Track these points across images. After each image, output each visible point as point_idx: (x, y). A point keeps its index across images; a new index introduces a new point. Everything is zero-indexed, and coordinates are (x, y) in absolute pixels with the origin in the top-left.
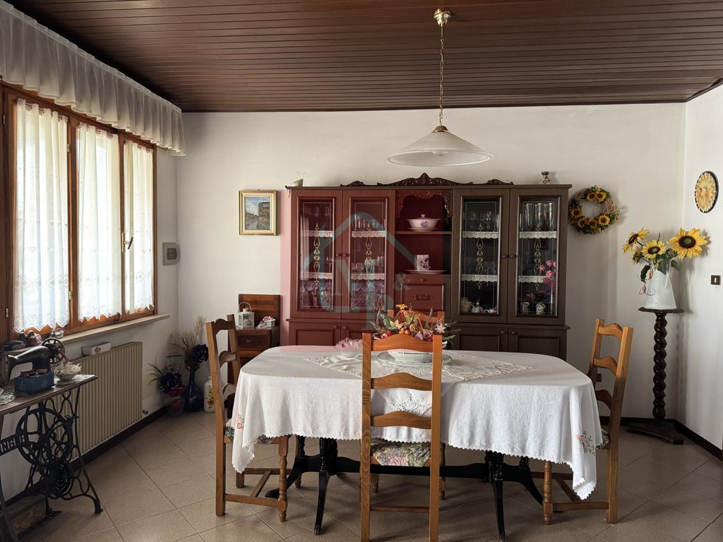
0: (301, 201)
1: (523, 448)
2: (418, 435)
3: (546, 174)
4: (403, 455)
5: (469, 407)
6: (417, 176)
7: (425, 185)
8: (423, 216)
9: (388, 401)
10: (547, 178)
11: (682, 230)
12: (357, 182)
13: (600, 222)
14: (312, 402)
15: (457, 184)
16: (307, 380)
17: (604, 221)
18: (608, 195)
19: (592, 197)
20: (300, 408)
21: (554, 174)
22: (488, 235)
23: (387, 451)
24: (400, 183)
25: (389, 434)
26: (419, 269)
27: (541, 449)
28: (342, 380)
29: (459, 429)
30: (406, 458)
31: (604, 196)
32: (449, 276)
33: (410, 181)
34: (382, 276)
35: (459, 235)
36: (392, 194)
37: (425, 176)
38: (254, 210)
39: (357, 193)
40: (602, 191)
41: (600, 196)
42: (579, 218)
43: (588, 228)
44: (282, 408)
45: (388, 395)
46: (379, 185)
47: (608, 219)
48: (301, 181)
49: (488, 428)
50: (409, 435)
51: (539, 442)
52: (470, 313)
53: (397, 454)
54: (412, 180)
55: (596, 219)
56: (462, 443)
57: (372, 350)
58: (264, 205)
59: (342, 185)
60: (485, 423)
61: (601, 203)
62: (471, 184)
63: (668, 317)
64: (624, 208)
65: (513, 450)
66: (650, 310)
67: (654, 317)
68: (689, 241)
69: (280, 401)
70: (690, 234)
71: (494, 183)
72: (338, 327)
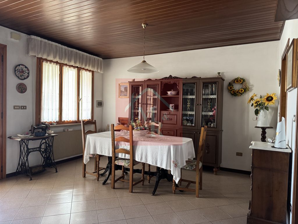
0: (132, 86)
1: (156, 163)
2: (128, 156)
3: (219, 73)
4: (123, 162)
5: (141, 149)
6: (168, 76)
7: (171, 79)
8: (172, 90)
9: (120, 146)
10: (219, 75)
11: (267, 94)
12: (149, 79)
14: (101, 144)
15: (181, 78)
17: (242, 91)
18: (242, 79)
19: (237, 81)
20: (98, 146)
21: (223, 73)
22: (191, 97)
23: (120, 161)
24: (163, 79)
25: (120, 155)
26: (171, 109)
27: (161, 164)
28: (108, 139)
29: (138, 155)
30: (124, 163)
32: (178, 112)
33: (166, 78)
34: (156, 112)
36: (160, 83)
37: (171, 76)
38: (123, 89)
39: (149, 83)
41: (241, 81)
42: (232, 90)
43: (235, 94)
44: (94, 145)
45: (120, 143)
46: (156, 80)
48: (134, 79)
49: (146, 155)
50: (125, 156)
51: (161, 162)
54: (166, 77)
55: (239, 90)
56: (139, 160)
59: (144, 80)
60: (145, 154)
61: (241, 84)
62: (186, 78)
64: (252, 85)
65: (153, 163)
70: (271, 96)
71: (194, 78)
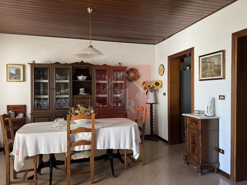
0: (35, 69)
1: (119, 146)
2: (87, 147)
3: (120, 63)
4: (82, 155)
5: (103, 136)
6: (80, 62)
7: (82, 65)
8: (82, 75)
9: (76, 137)
10: (120, 64)
11: (156, 81)
12: (58, 62)
13: (135, 78)
14: (47, 141)
15: (93, 65)
16: (45, 133)
17: (136, 78)
18: (137, 71)
19: (133, 71)
20: (43, 144)
21: (122, 63)
22: (104, 82)
23: (76, 154)
24: (74, 64)
25: (77, 148)
26: (81, 93)
27: (125, 146)
28: (59, 132)
29: (100, 143)
30: (83, 156)
31: (136, 71)
32: (91, 95)
33: (77, 63)
34: (68, 96)
35: (95, 81)
36: (71, 67)
37: (82, 61)
38: (14, 72)
39: (58, 67)
40: (135, 69)
41: (135, 71)
42: (129, 77)
43: (131, 80)
44: (35, 145)
45: (76, 135)
46: (66, 64)
47: (137, 77)
48: (34, 61)
49: (109, 141)
50: (84, 148)
51: (124, 143)
52: (99, 107)
53: (80, 155)
54: (78, 63)
55: (134, 77)
56: (101, 147)
57: (71, 120)
58: (18, 70)
59: (51, 63)
60: (108, 140)
61: (135, 73)
62: (98, 65)
63: (153, 105)
64: (141, 74)
65: (116, 147)
66: (149, 103)
67: (149, 105)
68: (158, 84)
69: (34, 143)
70: (158, 82)
71: (105, 65)
72: (51, 115)
